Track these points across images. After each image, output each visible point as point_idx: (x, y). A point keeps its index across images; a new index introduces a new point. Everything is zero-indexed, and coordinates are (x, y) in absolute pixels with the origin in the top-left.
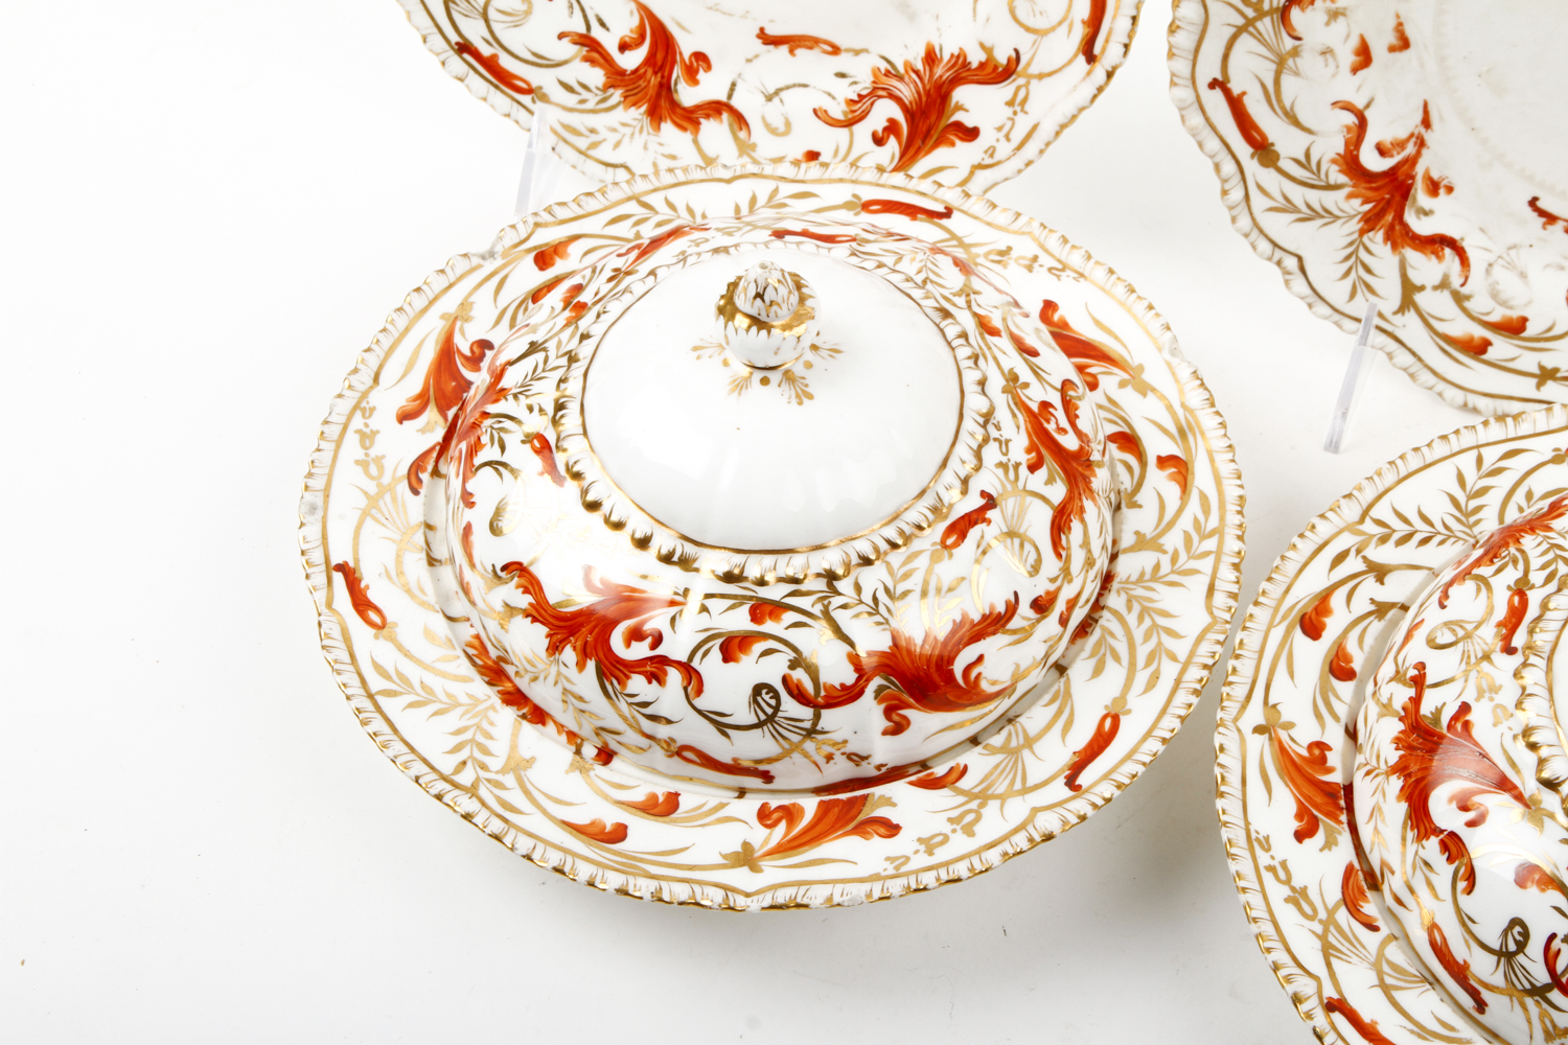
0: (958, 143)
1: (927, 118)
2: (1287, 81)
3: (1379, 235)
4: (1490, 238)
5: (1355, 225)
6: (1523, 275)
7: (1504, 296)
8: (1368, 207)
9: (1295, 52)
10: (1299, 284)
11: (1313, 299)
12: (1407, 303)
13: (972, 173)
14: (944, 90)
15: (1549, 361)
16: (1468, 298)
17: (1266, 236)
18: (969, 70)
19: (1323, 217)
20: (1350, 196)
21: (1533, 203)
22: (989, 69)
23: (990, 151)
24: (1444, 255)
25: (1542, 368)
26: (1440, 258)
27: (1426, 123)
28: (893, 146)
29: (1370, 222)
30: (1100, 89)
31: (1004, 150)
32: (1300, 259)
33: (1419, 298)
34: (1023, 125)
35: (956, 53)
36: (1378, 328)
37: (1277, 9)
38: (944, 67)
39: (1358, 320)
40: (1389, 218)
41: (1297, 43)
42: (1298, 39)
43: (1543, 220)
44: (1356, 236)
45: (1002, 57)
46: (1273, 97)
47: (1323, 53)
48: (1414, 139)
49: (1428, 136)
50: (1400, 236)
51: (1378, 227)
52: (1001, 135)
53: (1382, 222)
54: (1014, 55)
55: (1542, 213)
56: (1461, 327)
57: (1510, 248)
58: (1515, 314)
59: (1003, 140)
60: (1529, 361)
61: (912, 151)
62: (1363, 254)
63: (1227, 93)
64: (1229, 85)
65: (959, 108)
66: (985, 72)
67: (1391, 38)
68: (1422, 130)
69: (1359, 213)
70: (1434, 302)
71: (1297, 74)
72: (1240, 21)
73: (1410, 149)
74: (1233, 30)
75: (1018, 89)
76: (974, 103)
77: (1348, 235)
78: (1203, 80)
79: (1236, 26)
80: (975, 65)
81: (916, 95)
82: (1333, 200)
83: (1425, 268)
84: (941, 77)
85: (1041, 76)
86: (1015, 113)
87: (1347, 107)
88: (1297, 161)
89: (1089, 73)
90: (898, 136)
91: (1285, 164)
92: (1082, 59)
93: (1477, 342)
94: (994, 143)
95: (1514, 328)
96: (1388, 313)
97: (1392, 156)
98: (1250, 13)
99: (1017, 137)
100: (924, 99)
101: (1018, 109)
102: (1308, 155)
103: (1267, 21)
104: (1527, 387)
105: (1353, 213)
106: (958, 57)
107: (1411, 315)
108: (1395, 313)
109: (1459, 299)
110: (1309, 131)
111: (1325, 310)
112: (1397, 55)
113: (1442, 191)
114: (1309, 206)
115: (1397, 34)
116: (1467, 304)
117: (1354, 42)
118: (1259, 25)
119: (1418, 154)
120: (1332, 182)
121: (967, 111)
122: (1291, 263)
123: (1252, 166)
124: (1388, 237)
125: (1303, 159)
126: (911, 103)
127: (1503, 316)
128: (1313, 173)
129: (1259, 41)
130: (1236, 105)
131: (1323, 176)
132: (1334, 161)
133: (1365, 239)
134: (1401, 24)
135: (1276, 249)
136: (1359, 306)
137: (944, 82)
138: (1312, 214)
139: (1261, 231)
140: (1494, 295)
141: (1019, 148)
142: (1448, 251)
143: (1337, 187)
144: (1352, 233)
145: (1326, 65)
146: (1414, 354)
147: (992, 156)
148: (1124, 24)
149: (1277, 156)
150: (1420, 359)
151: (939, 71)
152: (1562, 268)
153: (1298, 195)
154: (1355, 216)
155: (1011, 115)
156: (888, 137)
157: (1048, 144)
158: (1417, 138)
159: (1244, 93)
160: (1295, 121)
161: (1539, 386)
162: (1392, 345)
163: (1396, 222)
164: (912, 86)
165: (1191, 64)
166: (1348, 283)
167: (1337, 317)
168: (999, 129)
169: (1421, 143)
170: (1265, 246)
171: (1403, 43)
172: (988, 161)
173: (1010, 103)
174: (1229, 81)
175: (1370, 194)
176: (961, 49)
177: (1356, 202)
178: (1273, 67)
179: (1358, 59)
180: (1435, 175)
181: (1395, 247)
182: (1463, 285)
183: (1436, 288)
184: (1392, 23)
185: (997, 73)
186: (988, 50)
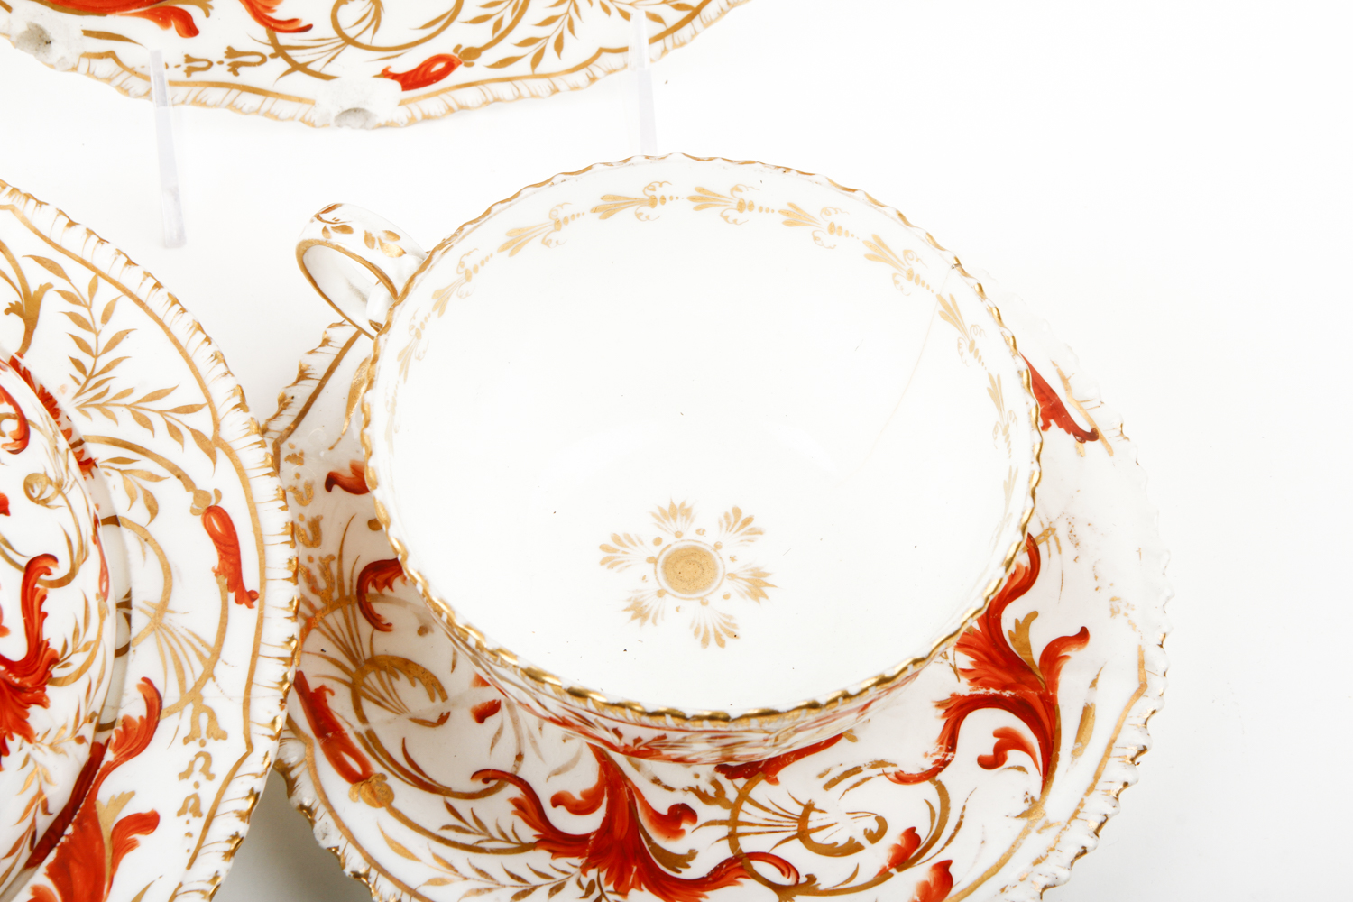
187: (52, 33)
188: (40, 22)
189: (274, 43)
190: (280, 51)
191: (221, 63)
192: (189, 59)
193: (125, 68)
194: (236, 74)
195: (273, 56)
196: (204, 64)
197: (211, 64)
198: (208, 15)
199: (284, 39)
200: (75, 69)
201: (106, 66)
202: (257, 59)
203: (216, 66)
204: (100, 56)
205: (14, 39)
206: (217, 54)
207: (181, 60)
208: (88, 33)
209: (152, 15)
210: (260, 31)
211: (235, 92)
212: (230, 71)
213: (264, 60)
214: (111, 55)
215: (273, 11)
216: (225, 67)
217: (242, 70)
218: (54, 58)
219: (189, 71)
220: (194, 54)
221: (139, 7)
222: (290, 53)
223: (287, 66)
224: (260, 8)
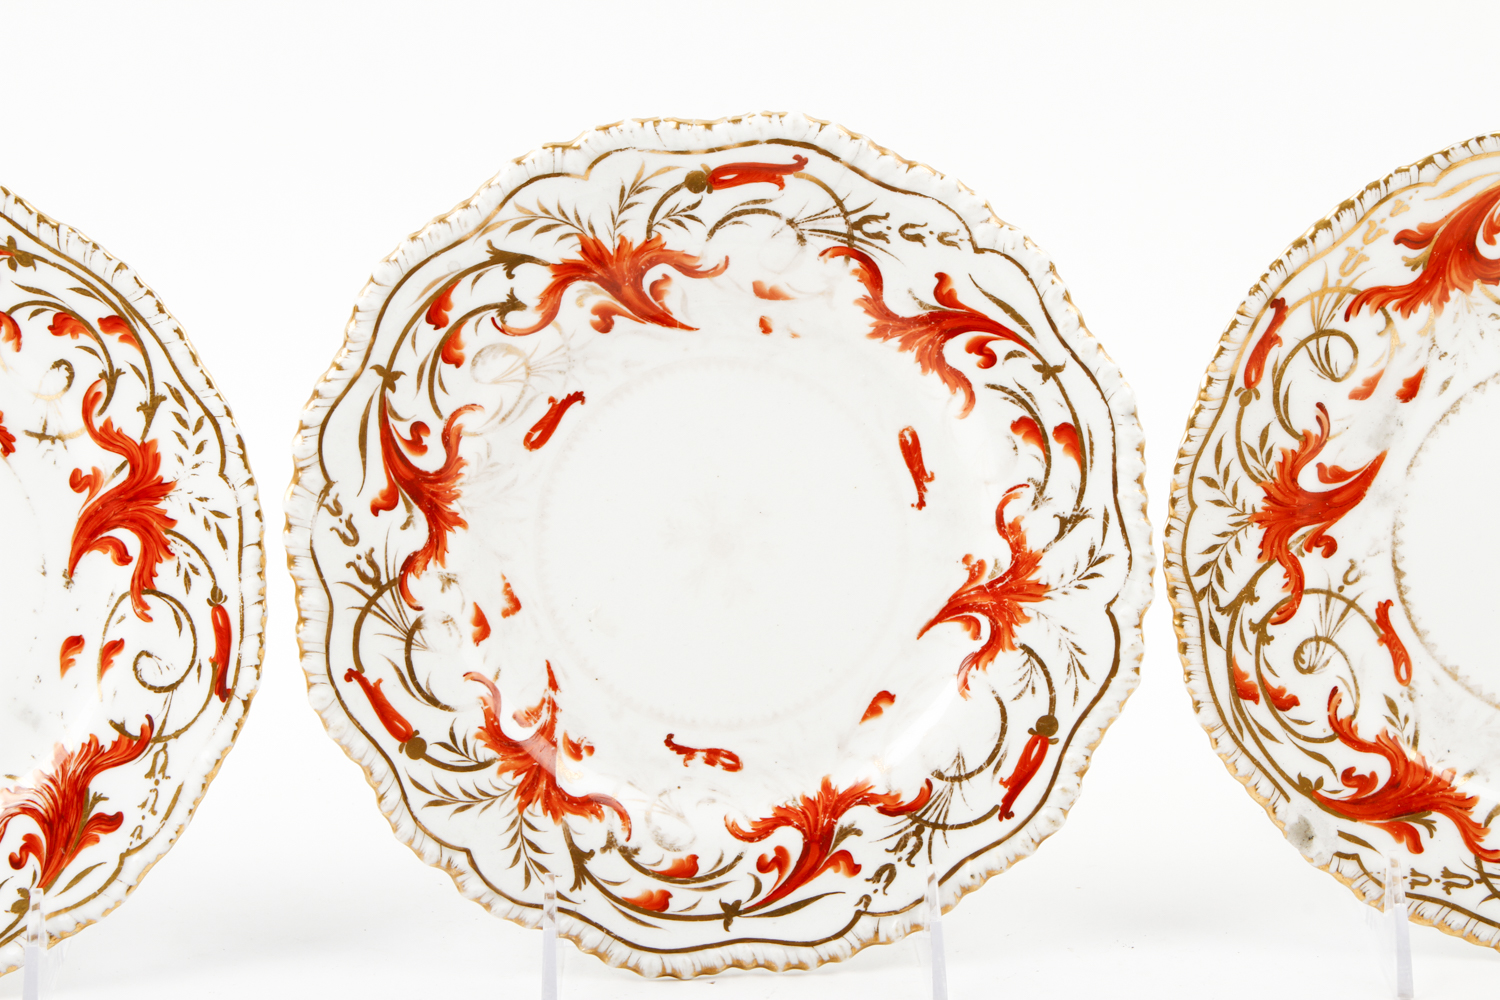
0: (102, 836)
1: (66, 821)
2: (417, 656)
3: (537, 807)
4: (640, 789)
5: (513, 802)
6: (681, 816)
7: (668, 840)
8: (521, 778)
9: (418, 625)
10: (475, 885)
11: (489, 895)
12: (582, 874)
13: (121, 863)
14: (79, 785)
15: (729, 895)
16: (636, 851)
17: (431, 835)
18: (103, 754)
19: (482, 800)
20: (502, 770)
21: (669, 741)
22: (124, 746)
23: (138, 832)
24: (602, 812)
25: (724, 905)
26: (600, 816)
27: (553, 684)
28: (33, 863)
29: (526, 793)
30: (239, 724)
31: (151, 825)
32: (468, 852)
33: (591, 865)
34: (167, 790)
35: (87, 742)
36: (561, 910)
37: (395, 579)
38: (76, 760)
39: (539, 907)
40: (543, 785)
41: (419, 613)
42: (420, 609)
43: (683, 756)
44: (516, 813)
45: (134, 730)
46: (409, 677)
47: (445, 622)
48: (546, 705)
49: (559, 698)
50: (560, 803)
51: (535, 798)
52: (146, 811)
53: (538, 791)
54: (146, 722)
55: (680, 750)
56: (639, 886)
57: (661, 795)
58: (684, 855)
59: (149, 815)
60: (710, 903)
61: (54, 862)
62: (527, 832)
63: (364, 682)
64: (364, 675)
65: (98, 798)
66: (120, 752)
67: (504, 603)
68: (551, 693)
69: (515, 787)
70: (606, 866)
71: (425, 647)
72: (363, 602)
73: (545, 716)
74: (359, 612)
75: (157, 754)
76: (114, 789)
77: (509, 815)
78: (339, 675)
79: (360, 608)
80: (108, 747)
81: (51, 801)
82: (486, 779)
83: (589, 832)
84: (74, 772)
85: (177, 735)
86: (157, 782)
87: (479, 679)
88: (444, 745)
89: (225, 711)
90: (37, 853)
91: (433, 751)
92: (216, 698)
93: (657, 897)
94: (141, 822)
95: (686, 872)
96: (566, 893)
97: (530, 725)
98: (370, 590)
99: (162, 807)
100: (60, 802)
101: (159, 776)
102: (453, 736)
103: (387, 594)
104: (714, 931)
105: (509, 788)
106: (90, 744)
107: (588, 886)
108: (572, 889)
109: (628, 855)
110: (446, 708)
111: (503, 905)
112: (511, 618)
113: (584, 753)
114: (465, 793)
115: (507, 597)
116: (637, 859)
117: (470, 613)
118: (380, 601)
119: (553, 720)
120: (481, 760)
121: (106, 799)
122: (461, 860)
123: (402, 760)
124: (548, 806)
125: (450, 743)
126: (47, 812)
127: (674, 861)
128: (462, 754)
129: (384, 619)
130: (374, 694)
131: (471, 756)
132: (478, 736)
133: (526, 814)
134: (508, 585)
135: (444, 849)
136: (537, 892)
137: (79, 776)
138: (471, 800)
139: (425, 831)
140: (660, 842)
141: (167, 816)
142: (605, 808)
143: (486, 764)
144: (513, 810)
145: (451, 635)
146: (600, 928)
147: (140, 837)
148: (252, 642)
149: (422, 744)
150: (609, 933)
151: (71, 768)
152: (713, 801)
153: (453, 781)
154: (511, 790)
155: (154, 786)
156: (27, 856)
157: (196, 802)
158: (549, 703)
159: (380, 681)
160: (432, 701)
161: (726, 926)
162: (577, 926)
163: (551, 789)
164: (45, 793)
165: (324, 656)
166: (521, 866)
167: (517, 910)
168: (144, 805)
169: (554, 708)
170: (431, 847)
171: (516, 605)
172: (139, 842)
173: (150, 774)
174: (363, 671)
175: (519, 764)
176: (91, 735)
177: (510, 774)
178: (403, 645)
179: (477, 629)
180: (575, 740)
181: (555, 815)
182: (628, 839)
183: (604, 849)
184: (501, 586)
185: (131, 746)
186: (120, 728)
187: (1316, 830)
188: (1308, 816)
189: (1480, 870)
190: (1484, 878)
191: (1437, 880)
192: (1414, 873)
193: (1366, 873)
194: (1449, 893)
195: (1478, 881)
196: (1425, 880)
197: (1430, 880)
198: (1431, 836)
199: (1488, 867)
200: (1326, 867)
201: (1350, 867)
202: (1465, 882)
203: (1433, 883)
204: (1347, 856)
205: (1287, 828)
206: (1436, 873)
207: (1407, 873)
208: (1342, 834)
209: (1389, 828)
210: (1470, 857)
211: (1447, 909)
212: (1444, 889)
213: (1470, 885)
214: (1355, 857)
215: (1481, 840)
216: (1440, 885)
217: (1453, 890)
218: (1313, 853)
219: (1413, 884)
220: (1418, 870)
221: (1381, 819)
222: (1491, 880)
223: (1488, 893)
224: (1471, 835)
